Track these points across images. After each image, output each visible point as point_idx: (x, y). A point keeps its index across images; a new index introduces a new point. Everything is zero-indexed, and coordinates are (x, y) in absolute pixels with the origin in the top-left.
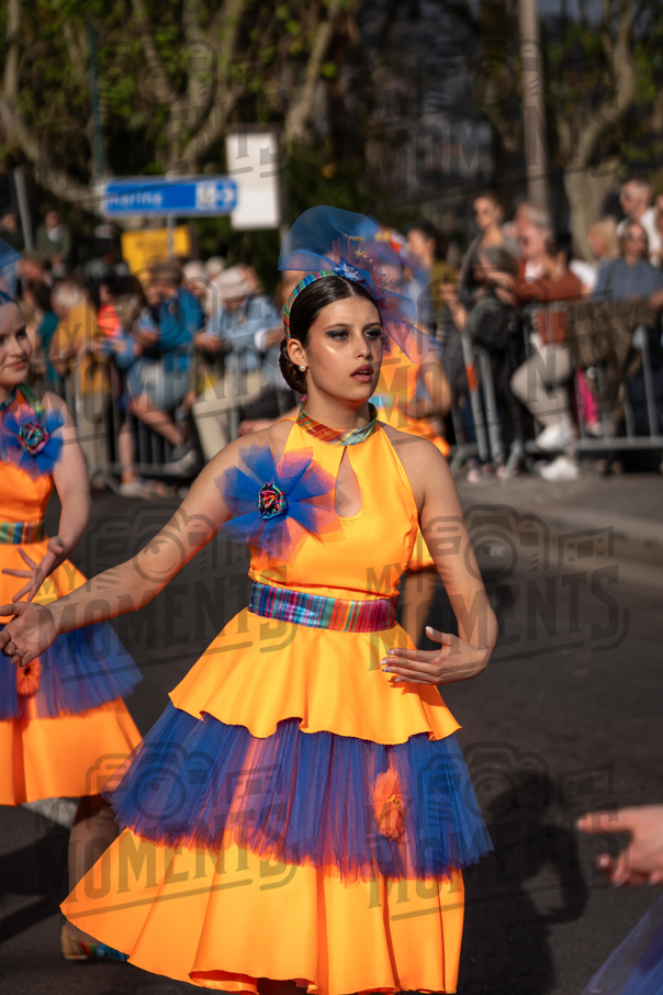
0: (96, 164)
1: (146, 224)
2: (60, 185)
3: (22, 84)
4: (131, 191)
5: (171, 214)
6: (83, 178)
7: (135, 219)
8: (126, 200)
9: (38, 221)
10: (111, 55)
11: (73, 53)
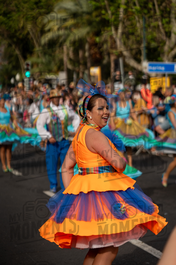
0: (143, 58)
1: (157, 76)
2: (133, 63)
3: (123, 33)
4: (155, 65)
5: (167, 73)
6: (139, 61)
7: (153, 74)
8: (154, 68)
9: (126, 73)
10: (149, 26)
11: (138, 25)
